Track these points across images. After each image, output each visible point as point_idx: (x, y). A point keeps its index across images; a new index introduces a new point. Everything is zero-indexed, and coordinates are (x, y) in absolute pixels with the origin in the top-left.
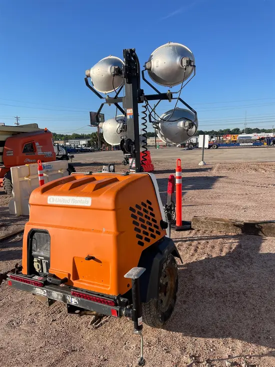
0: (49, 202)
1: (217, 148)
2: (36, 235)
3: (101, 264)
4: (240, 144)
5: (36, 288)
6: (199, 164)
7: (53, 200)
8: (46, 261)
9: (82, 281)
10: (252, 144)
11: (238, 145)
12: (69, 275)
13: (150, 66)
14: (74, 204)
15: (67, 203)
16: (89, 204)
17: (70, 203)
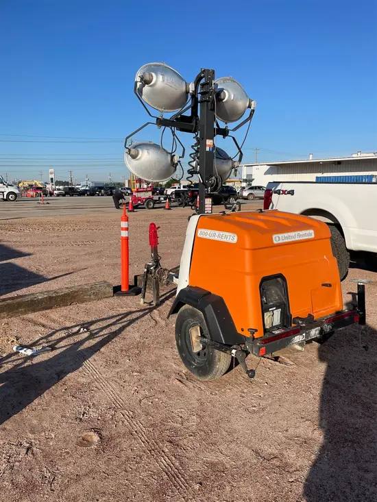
0: (275, 242)
5: (294, 337)
7: (279, 239)
8: (279, 310)
14: (301, 238)
15: (293, 240)
16: (313, 236)
17: (297, 239)
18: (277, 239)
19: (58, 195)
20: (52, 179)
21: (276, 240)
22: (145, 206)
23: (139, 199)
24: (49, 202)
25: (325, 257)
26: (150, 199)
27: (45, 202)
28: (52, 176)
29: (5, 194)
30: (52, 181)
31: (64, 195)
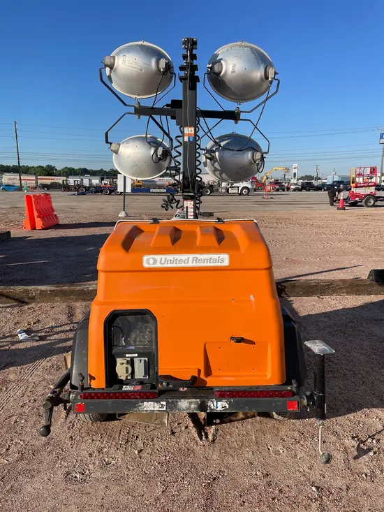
0: (146, 265)
1: (109, 194)
2: (118, 321)
3: (254, 345)
4: (151, 190)
5: (143, 402)
6: (120, 215)
7: (155, 261)
8: (143, 359)
9: (218, 376)
10: (165, 191)
11: (148, 191)
12: (199, 371)
13: (220, 69)
14: (198, 265)
15: (183, 265)
16: (226, 263)
17: (190, 264)
18: (151, 261)
19: (295, 190)
20: (295, 174)
21: (148, 263)
22: (363, 203)
23: (357, 196)
24: (273, 197)
25: (252, 297)
26: (372, 195)
27: (269, 197)
28: (295, 171)
29: (240, 188)
30: (295, 177)
31: (300, 190)
